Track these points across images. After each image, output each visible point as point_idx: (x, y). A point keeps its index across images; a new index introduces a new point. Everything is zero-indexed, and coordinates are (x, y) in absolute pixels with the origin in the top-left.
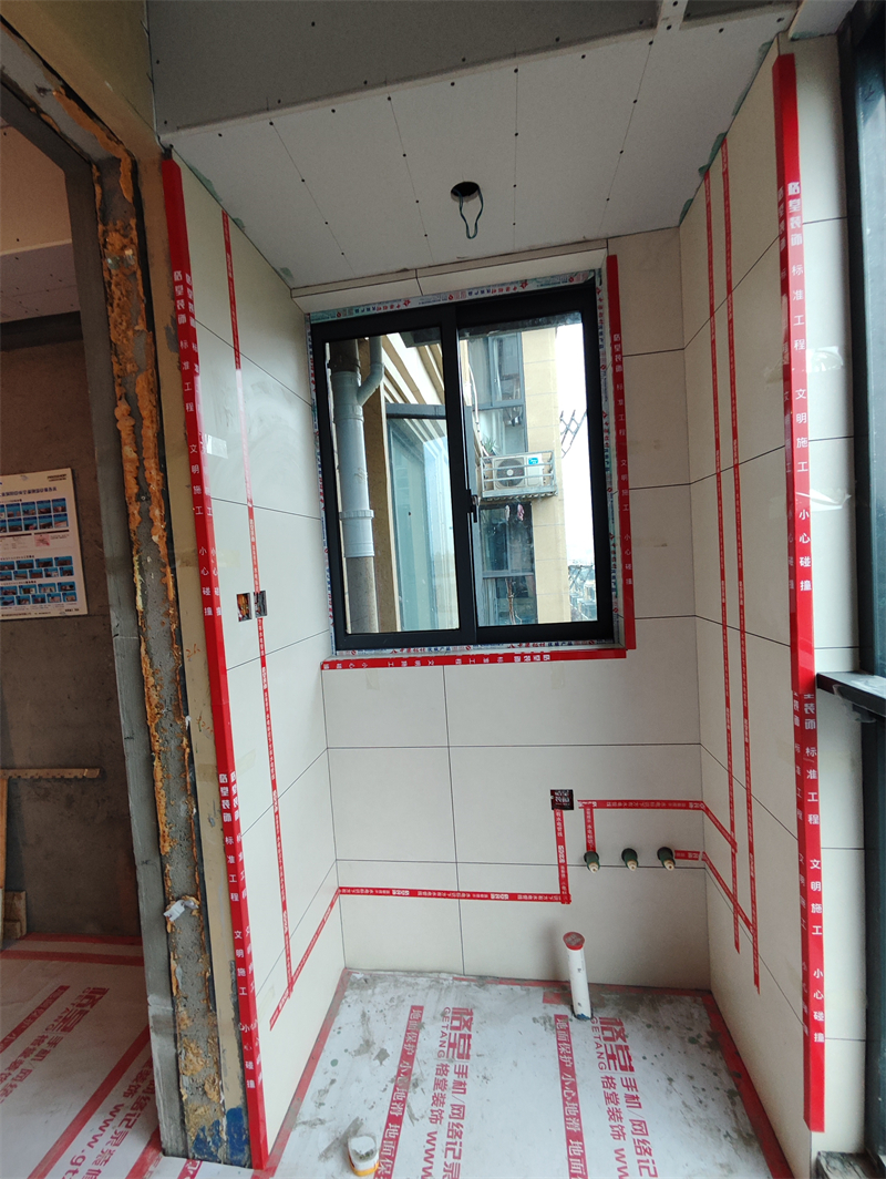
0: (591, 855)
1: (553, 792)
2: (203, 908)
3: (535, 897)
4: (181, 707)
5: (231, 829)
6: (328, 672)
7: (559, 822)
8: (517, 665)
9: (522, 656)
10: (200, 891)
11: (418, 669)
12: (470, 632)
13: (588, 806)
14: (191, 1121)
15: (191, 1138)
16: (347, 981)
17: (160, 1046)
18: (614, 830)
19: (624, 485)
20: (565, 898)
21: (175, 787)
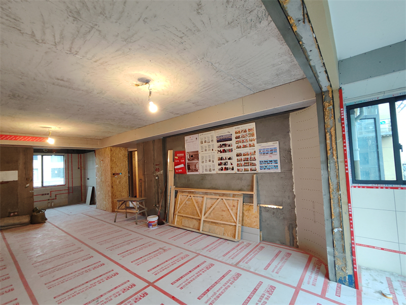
2: (343, 231)
4: (338, 189)
5: (351, 215)
12: (400, 182)
14: (338, 275)
17: (330, 259)
21: (336, 205)
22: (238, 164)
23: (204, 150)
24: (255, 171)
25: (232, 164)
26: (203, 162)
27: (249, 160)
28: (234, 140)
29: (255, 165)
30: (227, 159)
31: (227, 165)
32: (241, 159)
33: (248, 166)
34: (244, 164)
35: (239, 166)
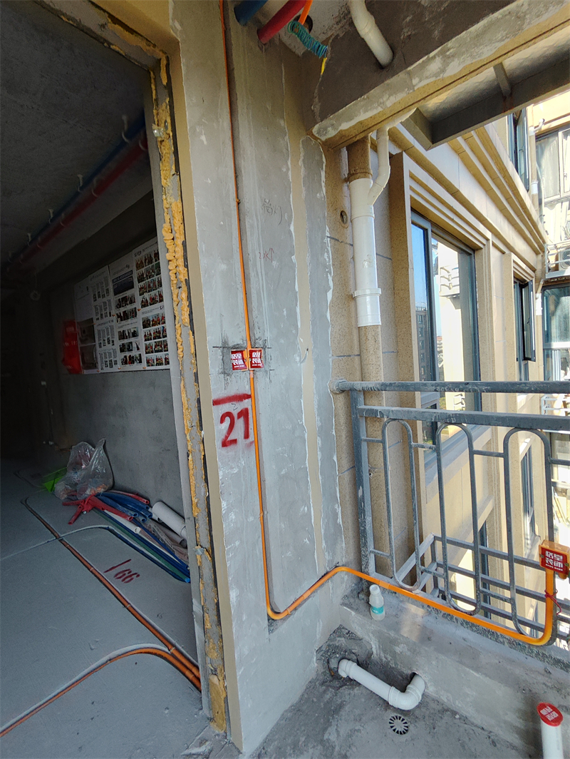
4: (199, 424)
17: (198, 631)
22: (146, 349)
23: (99, 316)
25: (138, 349)
26: (100, 347)
27: (161, 336)
28: (137, 285)
30: (131, 335)
31: (132, 350)
32: (151, 334)
33: (161, 351)
34: (156, 346)
35: (149, 353)
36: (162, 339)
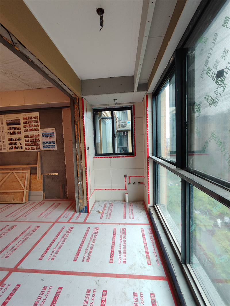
0: (129, 183)
1: (125, 175)
2: (83, 183)
3: (122, 189)
4: (81, 159)
5: (86, 173)
6: (94, 159)
7: (125, 179)
8: (120, 158)
9: (121, 157)
10: (82, 181)
11: (107, 158)
12: (114, 154)
13: (129, 177)
14: (80, 208)
15: (80, 210)
16: (96, 201)
17: (77, 200)
18: (132, 180)
19: (135, 134)
20: (126, 189)
21: (80, 169)
22: (26, 144)
24: (40, 149)
25: (21, 144)
28: (22, 125)
29: (39, 145)
30: (17, 140)
31: (17, 145)
32: (29, 140)
33: (34, 145)
34: (31, 144)
35: (27, 146)
36: (35, 142)
